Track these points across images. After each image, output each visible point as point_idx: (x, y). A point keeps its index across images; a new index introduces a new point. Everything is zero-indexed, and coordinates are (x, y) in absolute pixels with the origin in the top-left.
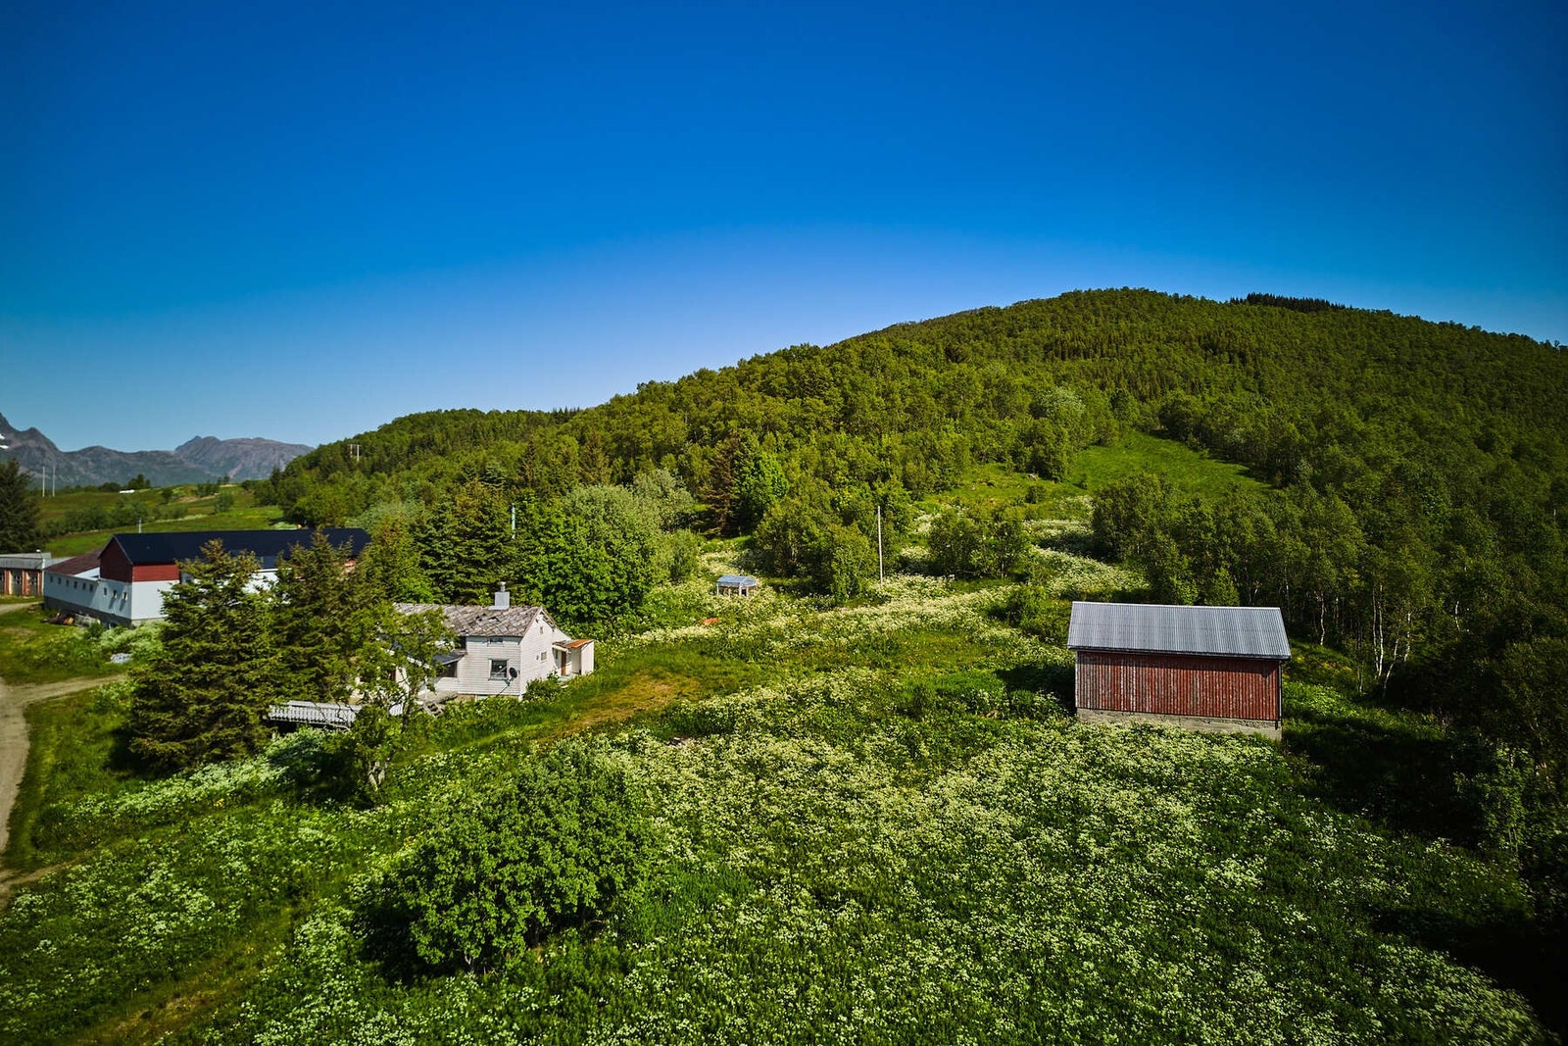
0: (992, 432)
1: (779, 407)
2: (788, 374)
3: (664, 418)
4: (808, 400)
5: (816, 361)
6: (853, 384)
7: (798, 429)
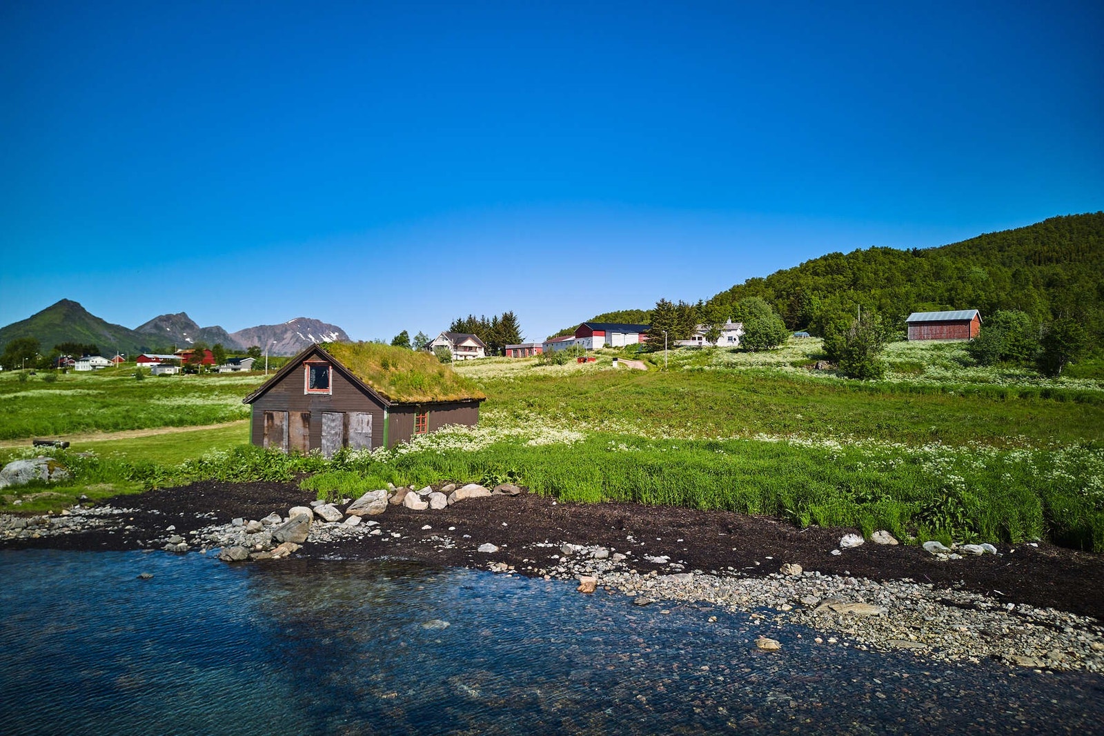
0: (930, 287)
1: (821, 280)
2: (825, 267)
3: (763, 291)
4: (835, 276)
5: (840, 259)
6: (859, 269)
7: (830, 289)
